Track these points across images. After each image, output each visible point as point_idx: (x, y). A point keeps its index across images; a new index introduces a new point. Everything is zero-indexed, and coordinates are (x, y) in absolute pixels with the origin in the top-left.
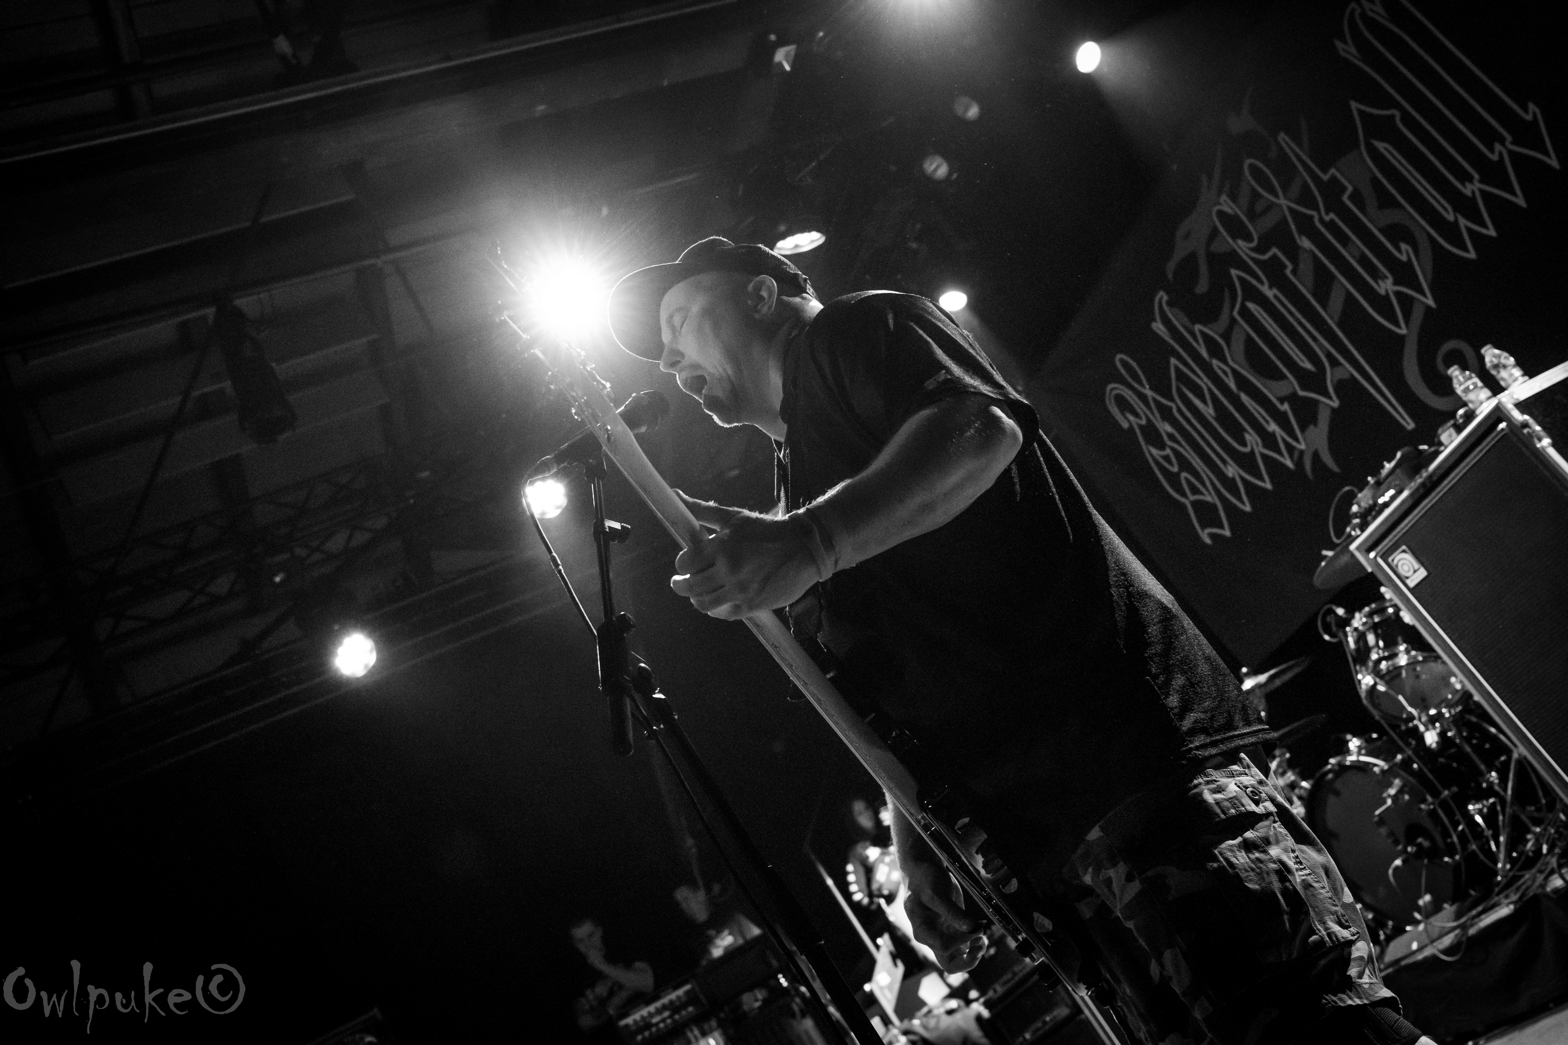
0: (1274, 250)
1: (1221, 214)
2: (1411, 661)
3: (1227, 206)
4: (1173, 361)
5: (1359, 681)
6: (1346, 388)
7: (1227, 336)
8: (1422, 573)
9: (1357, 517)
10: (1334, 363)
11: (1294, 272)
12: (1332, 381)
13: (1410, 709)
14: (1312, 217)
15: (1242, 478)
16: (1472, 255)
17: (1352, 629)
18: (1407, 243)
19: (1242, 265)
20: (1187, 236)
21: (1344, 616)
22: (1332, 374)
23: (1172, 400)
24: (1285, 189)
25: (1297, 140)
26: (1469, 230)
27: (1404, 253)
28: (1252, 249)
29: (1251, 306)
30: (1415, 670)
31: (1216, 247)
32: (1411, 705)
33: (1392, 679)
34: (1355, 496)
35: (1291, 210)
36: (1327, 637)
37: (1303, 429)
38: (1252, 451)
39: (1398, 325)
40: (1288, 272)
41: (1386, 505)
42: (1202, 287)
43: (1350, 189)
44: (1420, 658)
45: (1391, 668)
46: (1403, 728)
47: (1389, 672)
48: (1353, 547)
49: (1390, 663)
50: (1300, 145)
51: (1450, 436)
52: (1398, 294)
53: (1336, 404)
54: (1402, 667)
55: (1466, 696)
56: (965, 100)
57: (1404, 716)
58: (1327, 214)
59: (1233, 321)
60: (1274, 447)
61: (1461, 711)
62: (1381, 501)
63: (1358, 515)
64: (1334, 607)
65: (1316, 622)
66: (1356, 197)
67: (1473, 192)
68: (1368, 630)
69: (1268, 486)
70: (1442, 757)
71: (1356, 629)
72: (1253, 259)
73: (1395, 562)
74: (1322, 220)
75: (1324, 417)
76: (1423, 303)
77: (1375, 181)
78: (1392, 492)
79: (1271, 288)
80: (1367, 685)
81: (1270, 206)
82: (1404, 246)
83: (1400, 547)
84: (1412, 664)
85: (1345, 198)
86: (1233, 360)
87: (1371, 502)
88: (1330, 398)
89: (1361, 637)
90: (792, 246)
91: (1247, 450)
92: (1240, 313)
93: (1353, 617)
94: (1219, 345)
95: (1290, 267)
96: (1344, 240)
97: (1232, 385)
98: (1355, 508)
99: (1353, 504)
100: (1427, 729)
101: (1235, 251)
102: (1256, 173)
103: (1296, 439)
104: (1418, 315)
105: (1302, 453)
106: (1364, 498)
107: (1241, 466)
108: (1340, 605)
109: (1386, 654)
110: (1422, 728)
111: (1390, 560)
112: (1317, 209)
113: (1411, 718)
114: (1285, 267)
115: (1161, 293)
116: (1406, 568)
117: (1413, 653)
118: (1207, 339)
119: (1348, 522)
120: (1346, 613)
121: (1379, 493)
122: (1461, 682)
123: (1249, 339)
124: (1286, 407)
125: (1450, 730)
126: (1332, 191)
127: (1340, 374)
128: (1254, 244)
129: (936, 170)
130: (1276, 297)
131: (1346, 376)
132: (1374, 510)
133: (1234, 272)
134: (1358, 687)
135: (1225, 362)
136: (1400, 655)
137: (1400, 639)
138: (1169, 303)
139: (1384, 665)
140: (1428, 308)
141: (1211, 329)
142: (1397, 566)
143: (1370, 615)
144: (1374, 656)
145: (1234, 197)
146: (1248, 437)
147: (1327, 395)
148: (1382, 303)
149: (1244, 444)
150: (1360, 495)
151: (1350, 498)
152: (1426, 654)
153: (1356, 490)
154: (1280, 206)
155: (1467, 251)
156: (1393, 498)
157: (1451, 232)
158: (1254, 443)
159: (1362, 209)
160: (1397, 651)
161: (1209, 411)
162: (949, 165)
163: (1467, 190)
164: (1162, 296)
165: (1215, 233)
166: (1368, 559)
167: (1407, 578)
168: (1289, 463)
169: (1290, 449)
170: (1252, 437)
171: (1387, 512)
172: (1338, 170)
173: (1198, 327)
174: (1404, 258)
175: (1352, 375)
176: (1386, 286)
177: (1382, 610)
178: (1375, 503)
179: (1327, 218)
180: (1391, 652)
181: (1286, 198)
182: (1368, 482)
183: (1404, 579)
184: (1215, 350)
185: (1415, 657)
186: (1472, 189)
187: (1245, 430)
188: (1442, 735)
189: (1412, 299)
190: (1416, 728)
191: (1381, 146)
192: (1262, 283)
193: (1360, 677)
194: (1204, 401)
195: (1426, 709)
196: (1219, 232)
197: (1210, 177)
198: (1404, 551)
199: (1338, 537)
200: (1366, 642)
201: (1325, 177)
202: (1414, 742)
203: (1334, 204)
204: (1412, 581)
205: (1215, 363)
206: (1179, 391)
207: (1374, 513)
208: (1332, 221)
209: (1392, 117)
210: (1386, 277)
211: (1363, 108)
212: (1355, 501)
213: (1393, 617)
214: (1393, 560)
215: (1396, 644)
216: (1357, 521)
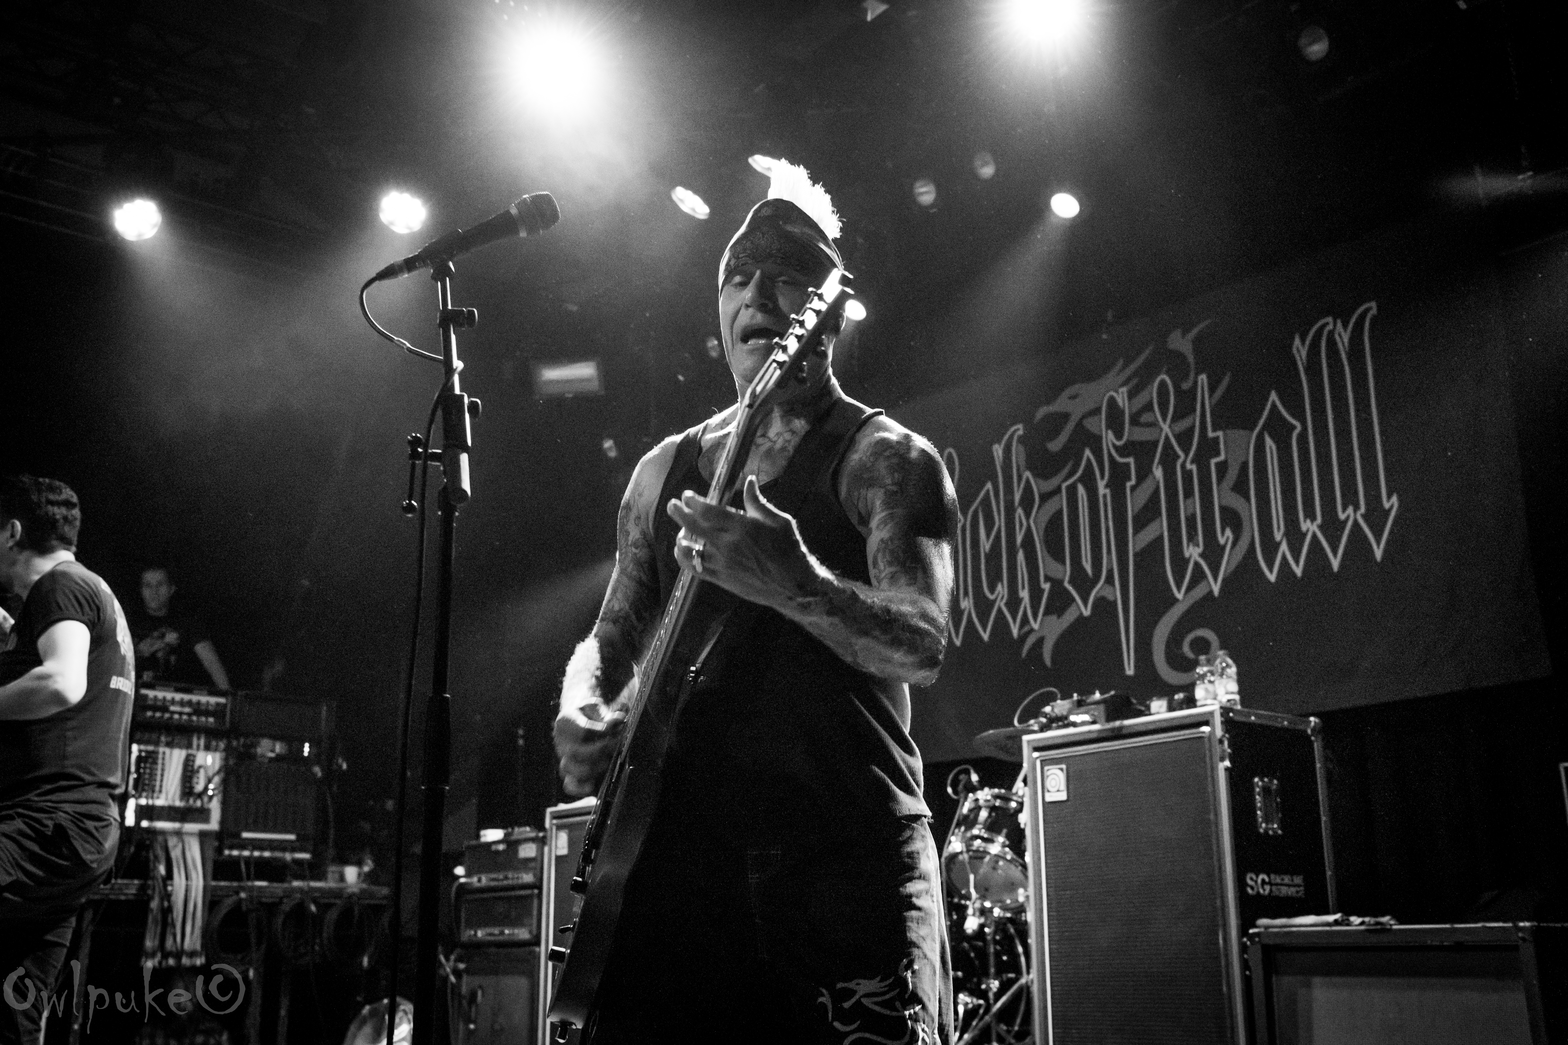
0: (1131, 460)
1: (1112, 402)
2: (1001, 854)
3: (1121, 398)
4: (989, 486)
5: (950, 842)
6: (1105, 607)
7: (1045, 497)
8: (1063, 796)
9: (1045, 717)
10: (1110, 580)
11: (1133, 489)
12: (1098, 592)
13: (972, 890)
14: (1178, 457)
15: (970, 614)
16: (1272, 577)
17: (974, 798)
18: (1234, 532)
19: (1098, 453)
20: (1073, 397)
21: (975, 784)
22: (1101, 588)
23: (965, 514)
24: (1175, 419)
25: (1212, 389)
26: (1284, 558)
27: (1225, 537)
28: (1114, 446)
29: (1081, 490)
30: (997, 862)
31: (1090, 424)
32: (975, 887)
33: (976, 858)
34: (1055, 700)
35: (1167, 438)
36: (950, 790)
37: (1047, 613)
38: (994, 601)
39: (1179, 588)
40: (1129, 485)
41: (1074, 725)
42: (1055, 446)
43: (1222, 457)
44: (1009, 857)
45: (981, 849)
46: (956, 900)
47: (977, 851)
48: (1026, 738)
49: (983, 844)
50: (1210, 396)
51: (1161, 707)
52: (1197, 564)
53: (1087, 612)
54: (989, 853)
55: (1021, 909)
56: (988, 157)
57: (963, 892)
58: (1192, 462)
59: (1058, 490)
60: (1014, 610)
61: (1008, 918)
62: (1073, 718)
63: (1048, 716)
64: (972, 771)
65: (951, 771)
66: (1222, 468)
67: (1308, 531)
68: (987, 807)
69: (986, 637)
70: (968, 943)
71: (977, 800)
72: (1110, 455)
73: (1049, 773)
74: (1183, 466)
75: (1070, 616)
76: (1210, 586)
77: (1244, 466)
78: (1086, 718)
79: (1107, 486)
80: (954, 849)
81: (1154, 424)
82: (1228, 532)
83: (1061, 764)
84: (998, 857)
85: (1213, 461)
86: (1035, 522)
87: (1065, 713)
88: (1086, 605)
89: (977, 809)
90: (767, 166)
91: (991, 597)
92: (1068, 488)
93: (982, 789)
94: (1034, 500)
95: (1133, 482)
96: (1188, 494)
97: (1019, 539)
98: (1047, 709)
99: (1048, 705)
100: (974, 915)
101: (1100, 437)
102: (1163, 388)
103: (1035, 617)
104: (1199, 592)
105: (1032, 630)
106: (1060, 706)
107: (976, 605)
108: (977, 772)
109: (986, 836)
110: (970, 911)
111: (1046, 768)
112: (1187, 455)
113: (968, 897)
114: (1129, 479)
115: (1020, 426)
116: (1053, 783)
117: (1007, 849)
118: (1028, 489)
119: (1036, 717)
120: (979, 782)
121: (1076, 712)
122: (1027, 897)
123: (1060, 512)
124: (1046, 586)
125: (989, 927)
126: (1209, 448)
127: (1108, 593)
128: (1118, 443)
129: (922, 194)
130: (1105, 496)
131: (1111, 598)
132: (1062, 721)
133: (1088, 453)
134: (946, 846)
135: (1028, 516)
136: (996, 844)
137: (1005, 831)
138: (1020, 437)
139: (978, 843)
140: (1211, 592)
141: (1035, 482)
142: (1048, 776)
143: (996, 797)
144: (975, 832)
145: (1131, 395)
146: (999, 587)
147: (1085, 602)
148: (1180, 563)
149: (992, 589)
150: (1059, 702)
151: (1050, 698)
152: (1015, 857)
153: (1059, 696)
154: (1161, 430)
155: (1271, 571)
156: (1084, 723)
157: (1270, 548)
158: (1000, 596)
159: (1220, 480)
160: (995, 839)
161: (985, 545)
162: (936, 200)
163: (1306, 526)
164: (1019, 429)
165: (1097, 411)
166: (1030, 756)
167: (1048, 791)
168: (1015, 632)
169: (1025, 621)
170: (1002, 590)
171: (1071, 730)
172: (1225, 435)
173: (1028, 474)
174: (1222, 541)
175: (1115, 602)
176: (1193, 552)
177: (1006, 799)
178: (1066, 718)
179: (1189, 466)
180: (990, 837)
181: (1170, 427)
182: (1072, 697)
183: (1046, 790)
184: (1027, 502)
185: (1005, 853)
186: (1310, 527)
187: (1002, 581)
188: (982, 926)
189: (1203, 576)
190: (966, 907)
191: (1269, 442)
192: (1102, 477)
193: (953, 838)
194: (988, 536)
195: (983, 897)
196: (1100, 414)
197: (1125, 366)
198: (1062, 769)
199: (1020, 722)
200: (977, 815)
201: (1211, 434)
202: (955, 917)
203: (1201, 460)
204: (1051, 796)
205: (1020, 511)
206: (976, 513)
207: (1060, 723)
208: (1191, 471)
209: (1294, 427)
210: (1198, 545)
211: (1278, 403)
212: (1051, 704)
213: (1012, 811)
214: (1048, 770)
215: (999, 833)
216: (1044, 720)
